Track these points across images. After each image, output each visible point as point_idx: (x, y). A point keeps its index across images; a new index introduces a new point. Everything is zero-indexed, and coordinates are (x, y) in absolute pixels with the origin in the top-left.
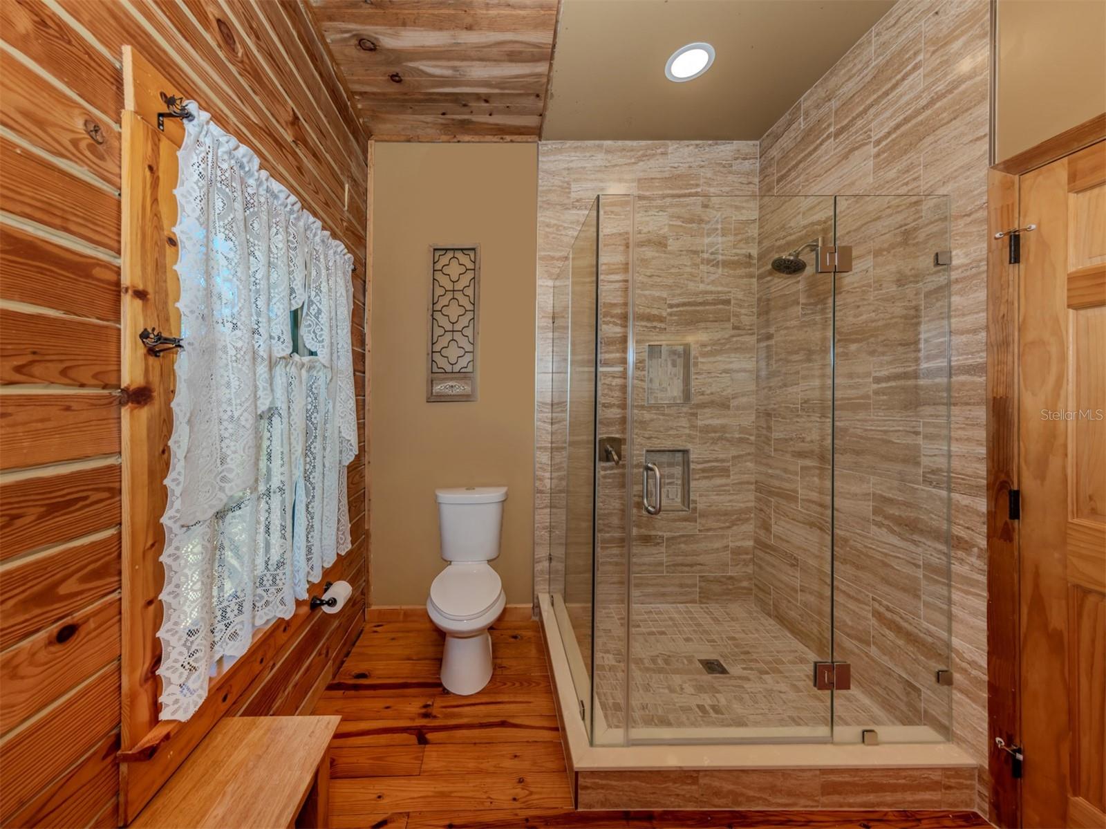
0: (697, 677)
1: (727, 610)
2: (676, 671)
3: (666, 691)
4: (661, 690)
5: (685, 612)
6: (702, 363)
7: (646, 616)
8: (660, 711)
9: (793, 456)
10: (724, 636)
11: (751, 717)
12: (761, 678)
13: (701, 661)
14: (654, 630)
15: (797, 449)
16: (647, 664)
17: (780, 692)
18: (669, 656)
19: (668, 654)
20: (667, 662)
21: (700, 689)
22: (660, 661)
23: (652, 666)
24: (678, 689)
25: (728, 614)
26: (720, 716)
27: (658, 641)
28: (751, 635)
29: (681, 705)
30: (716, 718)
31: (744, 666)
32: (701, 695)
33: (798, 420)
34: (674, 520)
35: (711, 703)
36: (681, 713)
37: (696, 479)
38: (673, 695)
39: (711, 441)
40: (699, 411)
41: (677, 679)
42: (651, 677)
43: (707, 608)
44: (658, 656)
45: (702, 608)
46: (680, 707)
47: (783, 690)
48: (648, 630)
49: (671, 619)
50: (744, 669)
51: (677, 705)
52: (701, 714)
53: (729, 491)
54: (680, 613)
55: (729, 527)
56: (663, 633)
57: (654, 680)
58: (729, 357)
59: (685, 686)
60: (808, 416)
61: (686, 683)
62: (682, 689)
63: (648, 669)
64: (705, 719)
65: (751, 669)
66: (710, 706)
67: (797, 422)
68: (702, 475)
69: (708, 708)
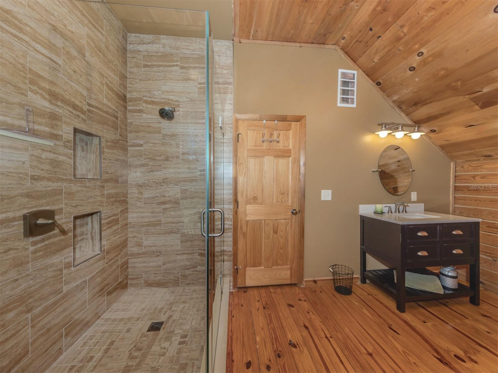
0: (159, 337)
1: (122, 302)
2: (150, 347)
3: (162, 358)
4: (161, 361)
5: (105, 321)
6: (107, 152)
7: (87, 348)
8: (176, 367)
9: (158, 205)
10: (139, 312)
11: (193, 324)
12: (173, 311)
13: (149, 331)
14: (105, 347)
15: (160, 201)
16: (133, 363)
17: (183, 308)
18: (135, 346)
19: (132, 346)
20: (139, 350)
21: (168, 339)
22: (135, 354)
23: (137, 360)
24: (164, 351)
25: (125, 303)
26: (188, 336)
27: (117, 349)
28: (146, 302)
29: (175, 353)
30: (189, 339)
31: (163, 313)
32: (172, 340)
33: (161, 187)
34: (93, 264)
35: (180, 337)
36: (180, 355)
37: (105, 230)
38: (167, 355)
39: (111, 204)
40: (106, 185)
41: (155, 348)
42: (147, 364)
43: (112, 309)
44: (131, 354)
45: (110, 312)
46: (177, 354)
47: (183, 307)
48: (102, 351)
49: (104, 332)
50: (164, 314)
51: (175, 355)
52: (185, 345)
53: (119, 232)
54: (102, 325)
55: (119, 253)
56: (112, 343)
57: (151, 363)
58: (118, 152)
59: (163, 345)
60: (167, 185)
61: (161, 345)
62: (164, 348)
63: (139, 365)
64: (188, 344)
65: (166, 312)
66: (180, 339)
67: (161, 188)
68: (107, 226)
69: (181, 340)
